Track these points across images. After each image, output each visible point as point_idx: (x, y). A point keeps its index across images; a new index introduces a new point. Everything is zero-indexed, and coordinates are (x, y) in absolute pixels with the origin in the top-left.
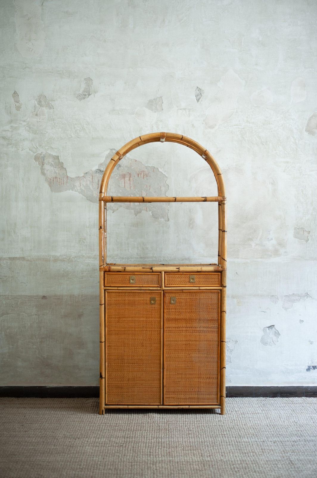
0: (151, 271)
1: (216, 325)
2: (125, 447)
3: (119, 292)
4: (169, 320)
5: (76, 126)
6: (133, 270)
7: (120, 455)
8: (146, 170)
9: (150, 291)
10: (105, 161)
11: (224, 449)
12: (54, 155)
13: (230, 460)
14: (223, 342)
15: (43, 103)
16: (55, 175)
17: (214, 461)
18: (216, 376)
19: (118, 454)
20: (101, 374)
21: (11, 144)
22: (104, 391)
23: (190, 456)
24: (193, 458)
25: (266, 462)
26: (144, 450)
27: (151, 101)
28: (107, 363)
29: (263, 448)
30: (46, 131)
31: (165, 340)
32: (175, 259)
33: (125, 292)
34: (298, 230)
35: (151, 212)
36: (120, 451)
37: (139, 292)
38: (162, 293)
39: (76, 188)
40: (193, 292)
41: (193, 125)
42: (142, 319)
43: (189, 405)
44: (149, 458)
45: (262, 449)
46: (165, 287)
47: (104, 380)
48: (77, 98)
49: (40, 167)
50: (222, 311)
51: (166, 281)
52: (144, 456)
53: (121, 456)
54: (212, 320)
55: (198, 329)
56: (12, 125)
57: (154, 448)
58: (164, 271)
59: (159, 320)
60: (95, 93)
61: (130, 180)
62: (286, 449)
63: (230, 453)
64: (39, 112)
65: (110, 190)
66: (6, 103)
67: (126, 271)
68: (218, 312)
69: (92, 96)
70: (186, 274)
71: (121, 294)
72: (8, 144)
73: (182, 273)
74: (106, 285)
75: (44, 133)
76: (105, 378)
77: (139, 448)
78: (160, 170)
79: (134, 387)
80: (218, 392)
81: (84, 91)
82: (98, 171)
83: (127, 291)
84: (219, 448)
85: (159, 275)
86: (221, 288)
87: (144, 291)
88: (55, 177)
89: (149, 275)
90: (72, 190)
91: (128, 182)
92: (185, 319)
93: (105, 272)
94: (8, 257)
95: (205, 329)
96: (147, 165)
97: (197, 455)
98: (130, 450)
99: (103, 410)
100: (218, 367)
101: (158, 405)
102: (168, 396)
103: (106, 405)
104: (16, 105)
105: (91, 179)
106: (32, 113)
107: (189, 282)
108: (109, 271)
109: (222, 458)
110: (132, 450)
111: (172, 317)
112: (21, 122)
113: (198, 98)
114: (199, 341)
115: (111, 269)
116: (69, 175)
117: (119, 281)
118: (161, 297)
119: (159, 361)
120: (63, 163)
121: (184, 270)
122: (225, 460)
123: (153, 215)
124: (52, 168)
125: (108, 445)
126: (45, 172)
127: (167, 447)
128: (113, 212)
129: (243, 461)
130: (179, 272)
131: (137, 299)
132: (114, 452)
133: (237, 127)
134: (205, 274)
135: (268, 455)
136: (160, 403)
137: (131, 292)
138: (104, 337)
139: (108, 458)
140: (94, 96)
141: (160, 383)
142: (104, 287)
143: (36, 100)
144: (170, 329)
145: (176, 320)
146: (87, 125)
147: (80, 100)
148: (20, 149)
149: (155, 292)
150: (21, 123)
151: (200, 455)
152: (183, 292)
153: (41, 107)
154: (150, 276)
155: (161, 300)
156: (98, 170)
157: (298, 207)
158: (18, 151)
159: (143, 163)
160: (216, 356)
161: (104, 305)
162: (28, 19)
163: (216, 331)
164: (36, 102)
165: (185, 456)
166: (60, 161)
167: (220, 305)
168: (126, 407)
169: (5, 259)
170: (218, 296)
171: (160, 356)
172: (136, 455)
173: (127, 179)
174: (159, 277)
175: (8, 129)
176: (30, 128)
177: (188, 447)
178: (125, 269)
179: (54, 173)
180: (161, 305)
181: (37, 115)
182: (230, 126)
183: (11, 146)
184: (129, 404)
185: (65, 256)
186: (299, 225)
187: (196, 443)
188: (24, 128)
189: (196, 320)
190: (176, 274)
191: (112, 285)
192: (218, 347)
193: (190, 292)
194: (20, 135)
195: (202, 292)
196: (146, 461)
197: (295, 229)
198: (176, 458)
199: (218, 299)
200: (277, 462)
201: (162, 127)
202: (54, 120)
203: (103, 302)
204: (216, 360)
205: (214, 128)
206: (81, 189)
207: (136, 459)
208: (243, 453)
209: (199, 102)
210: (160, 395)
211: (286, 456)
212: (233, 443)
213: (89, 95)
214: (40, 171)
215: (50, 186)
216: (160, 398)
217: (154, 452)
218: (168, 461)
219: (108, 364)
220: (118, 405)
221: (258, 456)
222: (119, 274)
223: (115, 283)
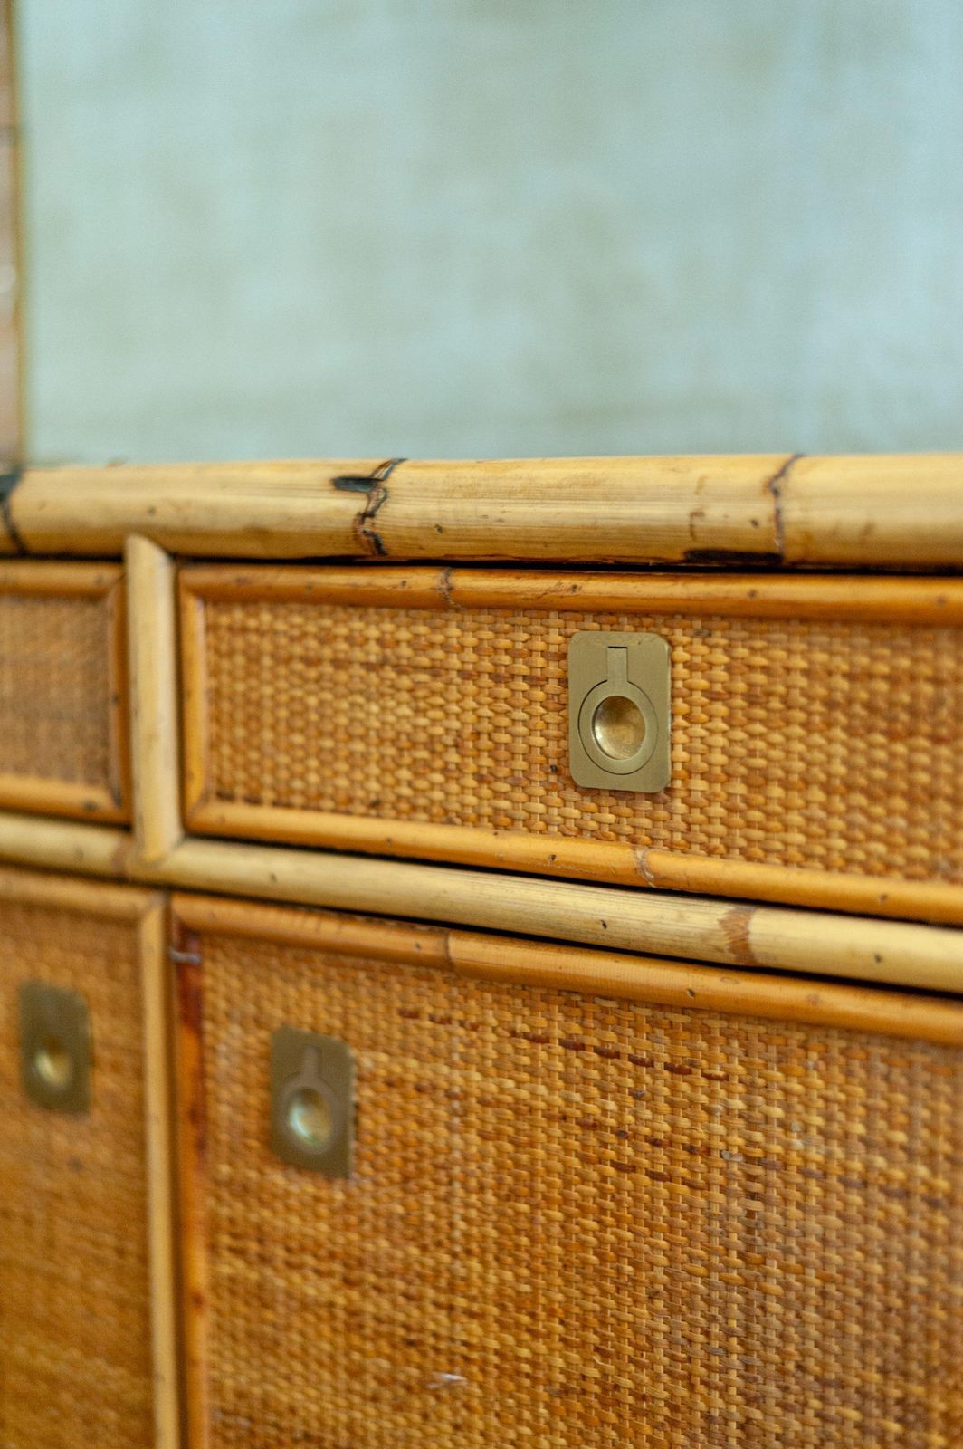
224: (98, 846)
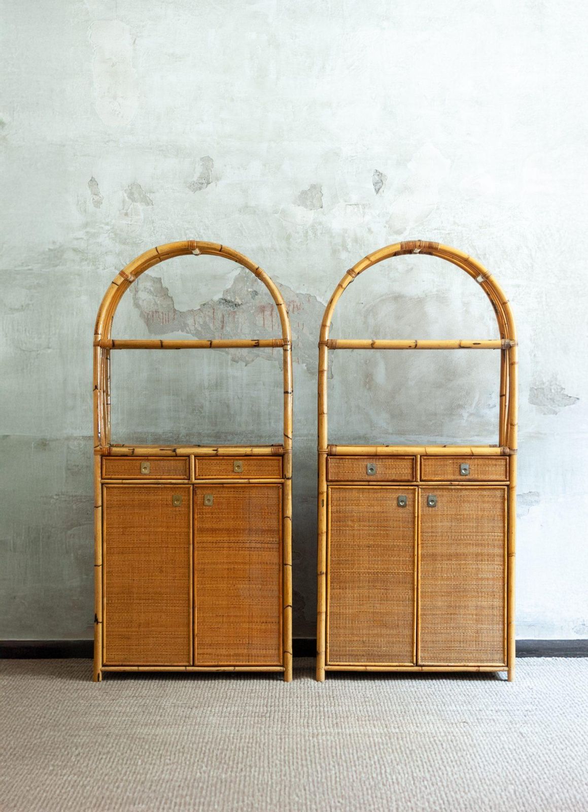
0: (174, 453)
1: (276, 539)
2: (269, 717)
3: (125, 488)
4: (201, 530)
5: (187, 232)
6: (146, 452)
7: (263, 727)
8: (297, 299)
9: (172, 486)
10: (232, 285)
11: (420, 719)
12: (153, 276)
13: (429, 731)
14: (286, 565)
15: (136, 196)
16: (156, 307)
17: (405, 733)
18: (277, 620)
19: (259, 725)
20: (96, 616)
21: (86, 260)
22: (100, 644)
23: (369, 727)
24: (373, 729)
25: (484, 734)
26: (298, 721)
27: (304, 193)
28: (105, 599)
29: (479, 718)
30: (141, 240)
31: (196, 562)
32: (343, 437)
33: (134, 488)
34: (535, 391)
35: (305, 365)
36: (262, 722)
37: (155, 488)
38: (191, 488)
39: (187, 328)
40: (239, 487)
41: (369, 229)
42: (160, 529)
43: (235, 666)
44: (306, 730)
45: (477, 719)
46: (195, 479)
47: (100, 625)
48: (189, 188)
49: (132, 295)
50: (285, 516)
51: (197, 470)
52: (299, 728)
53: (265, 727)
54: (269, 531)
55: (247, 545)
56: (88, 229)
57: (314, 718)
58: (193, 454)
59: (186, 530)
60: (218, 180)
61: (271, 314)
62: (515, 719)
63: (428, 723)
64: (130, 210)
65: (241, 330)
66: (78, 196)
67: (135, 454)
68: (279, 519)
69: (212, 185)
70: (229, 459)
71: (127, 490)
72: (82, 260)
73: (221, 457)
74: (104, 476)
75: (139, 243)
76: (102, 622)
77: (291, 718)
78: (319, 299)
79: (149, 637)
80: (279, 645)
81: (200, 178)
82: (222, 301)
83: (137, 485)
84: (413, 718)
85: (186, 460)
86: (283, 480)
87: (163, 486)
88: (156, 312)
89: (171, 460)
90: (182, 331)
91: (270, 318)
92: (228, 530)
93: (102, 456)
94: (81, 435)
95: (259, 545)
96: (298, 292)
97: (378, 726)
98: (278, 721)
99: (99, 674)
100: (279, 605)
101: (186, 666)
102: (201, 651)
103: (103, 666)
104: (93, 199)
105: (211, 314)
106: (120, 211)
107: (233, 471)
108: (109, 455)
109: (417, 729)
110: (280, 720)
111: (208, 525)
112: (103, 225)
113: (377, 187)
114: (250, 564)
115: (112, 452)
116: (177, 307)
117: (125, 469)
118: (189, 495)
119: (186, 596)
120: (167, 289)
121: (224, 452)
122: (421, 732)
123: (308, 369)
124: (151, 297)
125: (243, 715)
126: (140, 302)
127: (332, 718)
128: (246, 366)
129: (449, 733)
130: (217, 455)
131: (152, 497)
132: (252, 722)
133: (439, 231)
134: (258, 459)
135: (487, 726)
136: (189, 662)
137: (143, 488)
138: (101, 557)
139: (244, 730)
140: (216, 185)
141: (189, 631)
142: (102, 479)
143: (125, 190)
144: (205, 545)
145: (213, 530)
146: (204, 229)
147: (194, 191)
148: (101, 268)
149: (181, 488)
150: (102, 228)
151: (384, 726)
152: (223, 487)
153: (133, 201)
154: (172, 462)
155: (189, 500)
156: (222, 299)
157: (535, 355)
158: (98, 270)
159: (292, 289)
160: (276, 588)
161: (100, 508)
162: (113, 65)
163: (276, 548)
164: (125, 195)
165: (361, 728)
166: (164, 286)
167: (281, 507)
168: (135, 668)
169: (76, 438)
170: (279, 493)
171: (189, 588)
172: (287, 726)
173: (267, 313)
174: (186, 463)
175: (82, 237)
176: (116, 234)
177: (365, 717)
178: (133, 452)
179: (153, 304)
180: (189, 507)
181: (126, 214)
182: (428, 231)
183: (86, 263)
184: (139, 664)
185: (171, 434)
186: (537, 383)
187: (377, 712)
188: (107, 235)
189: (244, 530)
190: (213, 459)
191: (113, 477)
192: (279, 573)
193: (234, 488)
194: (101, 245)
195: (254, 487)
196: (303, 733)
197: (531, 389)
198: (347, 730)
199: (279, 498)
200: (499, 735)
201: (321, 233)
202: (153, 222)
203: (100, 503)
204: (276, 593)
205: (402, 233)
206: (196, 329)
207: (287, 731)
208: (448, 723)
209: (379, 194)
210: (189, 650)
211: (515, 728)
212: (434, 712)
213: (208, 183)
214: (132, 301)
215: (147, 325)
216: (189, 655)
217: (314, 723)
218: (335, 734)
219: (108, 600)
220: (122, 666)
221: (472, 727)
222: (124, 460)
223: (119, 473)
224: (186, 481)
